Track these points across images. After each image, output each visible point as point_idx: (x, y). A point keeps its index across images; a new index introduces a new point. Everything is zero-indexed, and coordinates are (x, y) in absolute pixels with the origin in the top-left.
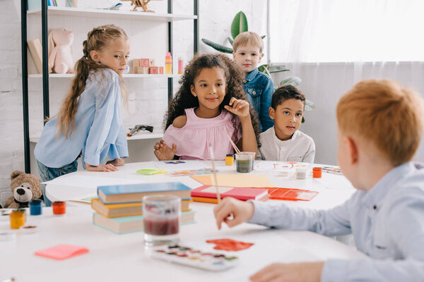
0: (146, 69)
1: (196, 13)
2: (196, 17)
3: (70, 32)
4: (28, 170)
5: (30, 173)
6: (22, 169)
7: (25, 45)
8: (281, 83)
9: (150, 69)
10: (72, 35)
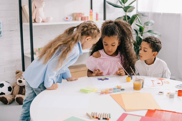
0: (80, 18)
3: (43, 1)
4: (24, 69)
7: (21, 8)
8: (145, 24)
9: (82, 18)
10: (44, 3)
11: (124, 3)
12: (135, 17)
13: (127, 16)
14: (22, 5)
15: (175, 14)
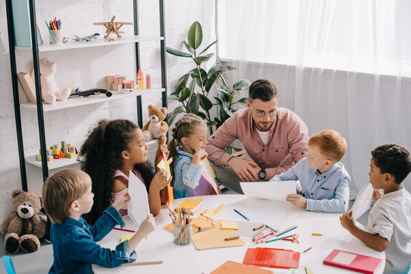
0: (120, 86)
1: (162, 34)
2: (162, 38)
3: (53, 63)
4: (25, 188)
5: (27, 191)
6: (20, 188)
7: (15, 78)
8: (234, 86)
9: (123, 85)
10: (55, 66)
11: (195, 49)
12: (216, 75)
13: (201, 70)
14: (18, 72)
15: (286, 65)
